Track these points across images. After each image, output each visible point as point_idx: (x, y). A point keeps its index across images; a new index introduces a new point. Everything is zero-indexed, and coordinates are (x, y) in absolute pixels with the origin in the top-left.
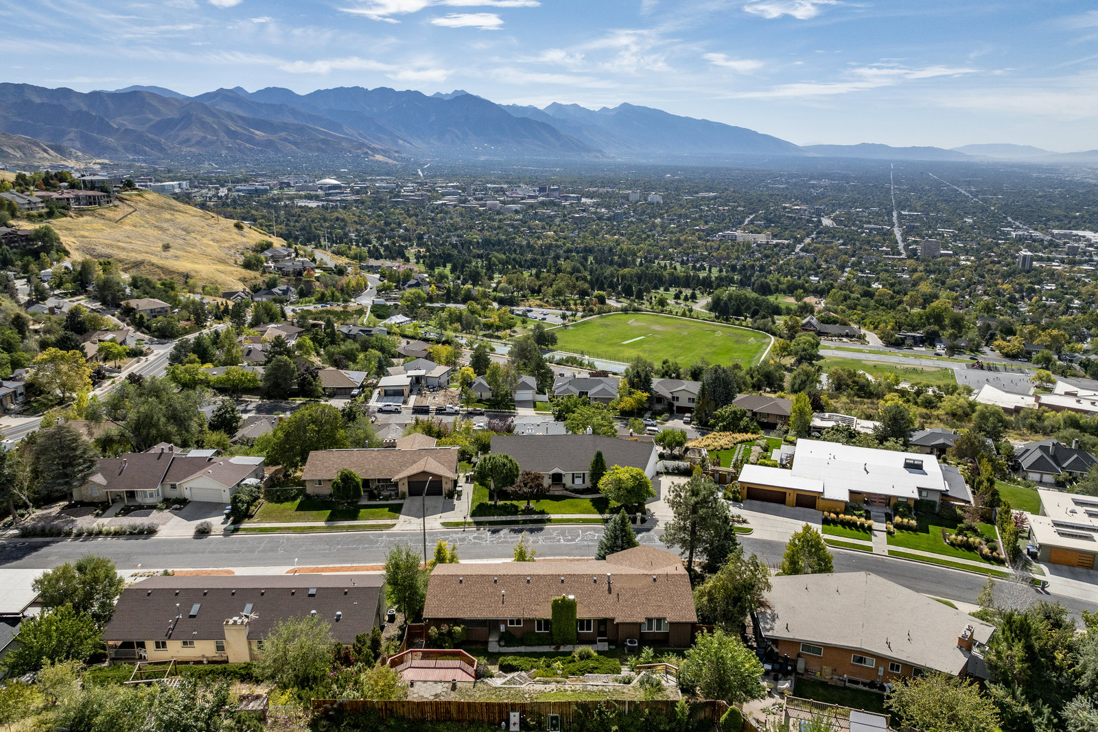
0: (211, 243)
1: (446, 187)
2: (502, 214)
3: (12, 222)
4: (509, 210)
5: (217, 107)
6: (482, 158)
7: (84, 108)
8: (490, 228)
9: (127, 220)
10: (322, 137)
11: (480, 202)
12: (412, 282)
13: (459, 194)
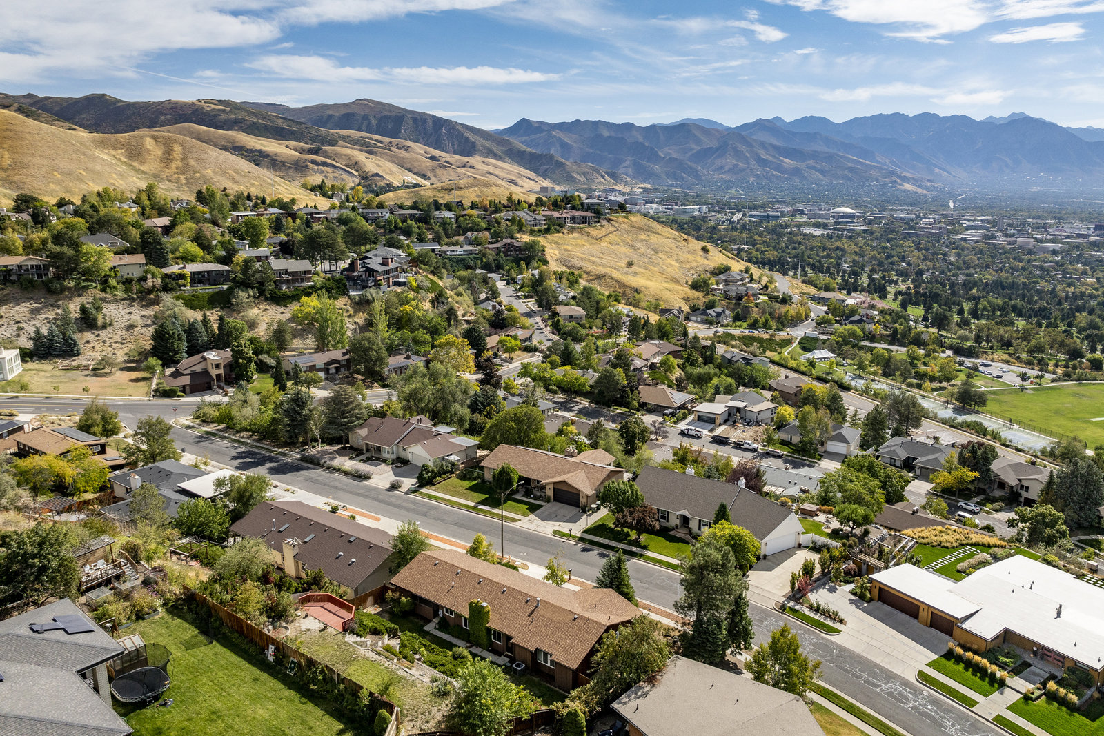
0: (674, 263)
1: (975, 220)
2: (1034, 253)
3: (518, 235)
4: (1044, 250)
5: (754, 137)
6: (1034, 189)
7: (641, 139)
8: (1011, 268)
9: (607, 239)
10: (850, 165)
11: (1009, 239)
12: (856, 318)
13: (987, 229)
